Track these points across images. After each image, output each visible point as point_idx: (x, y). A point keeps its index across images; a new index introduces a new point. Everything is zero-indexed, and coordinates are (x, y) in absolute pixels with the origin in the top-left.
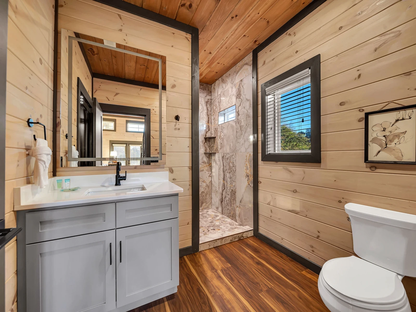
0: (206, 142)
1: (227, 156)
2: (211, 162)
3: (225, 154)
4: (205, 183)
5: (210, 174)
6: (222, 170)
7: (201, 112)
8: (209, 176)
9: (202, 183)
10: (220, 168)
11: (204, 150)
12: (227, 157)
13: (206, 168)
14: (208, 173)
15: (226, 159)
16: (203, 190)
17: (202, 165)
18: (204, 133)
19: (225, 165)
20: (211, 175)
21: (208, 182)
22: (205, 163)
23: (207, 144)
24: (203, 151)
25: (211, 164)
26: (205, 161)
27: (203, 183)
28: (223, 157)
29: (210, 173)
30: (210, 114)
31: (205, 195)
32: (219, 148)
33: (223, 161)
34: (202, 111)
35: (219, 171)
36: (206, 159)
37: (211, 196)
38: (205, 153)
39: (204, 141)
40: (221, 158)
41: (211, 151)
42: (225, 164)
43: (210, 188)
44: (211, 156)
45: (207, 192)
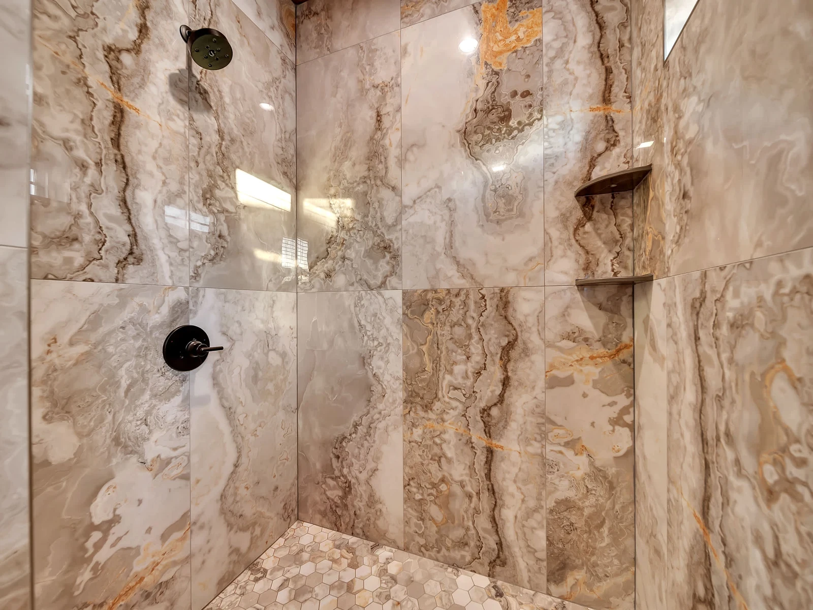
0: (590, 219)
1: (736, 295)
2: (626, 339)
3: (715, 281)
4: (583, 460)
5: (625, 411)
6: (692, 423)
7: (553, 59)
8: (616, 421)
9: (561, 452)
10: (677, 388)
11: (575, 266)
12: (732, 303)
13: (593, 371)
14: (609, 400)
15: (724, 330)
16: (571, 494)
17: (560, 349)
18: (576, 168)
19: (713, 382)
20: (628, 419)
21: (604, 457)
22: (586, 340)
23: (596, 230)
24: (566, 273)
25: (626, 347)
26: (581, 331)
27: (569, 453)
28: (696, 306)
29: (623, 401)
30: (622, 46)
31: (580, 524)
32: (670, 237)
33: (697, 339)
34: (561, 51)
35: (670, 414)
36: (591, 317)
37: (629, 542)
38: (581, 286)
39: (579, 214)
40: (681, 317)
41: (626, 268)
42: (712, 375)
43: (624, 496)
44: (625, 299)
45: (597, 514)
